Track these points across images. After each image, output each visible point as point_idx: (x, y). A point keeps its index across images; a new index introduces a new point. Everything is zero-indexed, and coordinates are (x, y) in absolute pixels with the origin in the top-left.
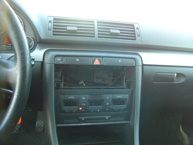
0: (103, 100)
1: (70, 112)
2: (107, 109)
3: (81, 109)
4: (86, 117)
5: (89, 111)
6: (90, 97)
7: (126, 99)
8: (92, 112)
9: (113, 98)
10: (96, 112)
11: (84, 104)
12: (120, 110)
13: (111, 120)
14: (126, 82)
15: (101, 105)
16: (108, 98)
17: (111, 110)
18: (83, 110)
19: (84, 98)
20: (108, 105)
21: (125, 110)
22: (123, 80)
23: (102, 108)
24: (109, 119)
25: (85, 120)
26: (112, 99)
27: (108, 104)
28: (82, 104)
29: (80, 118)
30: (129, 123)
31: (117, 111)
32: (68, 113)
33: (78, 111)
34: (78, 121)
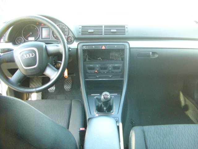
0: (108, 67)
2: (110, 72)
3: (96, 71)
4: (99, 76)
6: (101, 65)
7: (120, 66)
8: (102, 73)
9: (113, 66)
10: (104, 73)
11: (98, 69)
12: (117, 73)
13: (113, 77)
16: (110, 66)
17: (113, 72)
21: (120, 72)
23: (108, 71)
24: (111, 77)
27: (110, 69)
29: (96, 76)
31: (116, 73)
32: (90, 73)
33: (95, 73)
34: (95, 78)
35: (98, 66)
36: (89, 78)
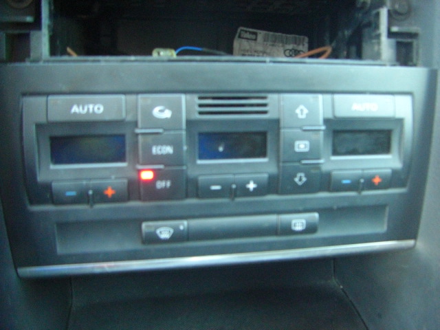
0: (276, 123)
1: (83, 197)
2: (300, 178)
3: (147, 175)
4: (183, 225)
5: (195, 189)
6: (201, 106)
7: (400, 121)
8: (216, 194)
9: (330, 116)
10: (235, 191)
11: (169, 150)
12: (369, 184)
13: (320, 234)
14: (391, 34)
15: (263, 154)
16: (302, 112)
18: (160, 185)
19: (167, 114)
20: (303, 156)
21: (393, 180)
22: (377, 27)
23: (273, 169)
24: (310, 229)
25: (177, 237)
26: (326, 121)
27: (302, 146)
28: (156, 150)
29: (145, 226)
30: (411, 249)
31: (355, 186)
32: (75, 201)
33: (135, 189)
34: (138, 246)
35: (162, 113)
36: (60, 250)
